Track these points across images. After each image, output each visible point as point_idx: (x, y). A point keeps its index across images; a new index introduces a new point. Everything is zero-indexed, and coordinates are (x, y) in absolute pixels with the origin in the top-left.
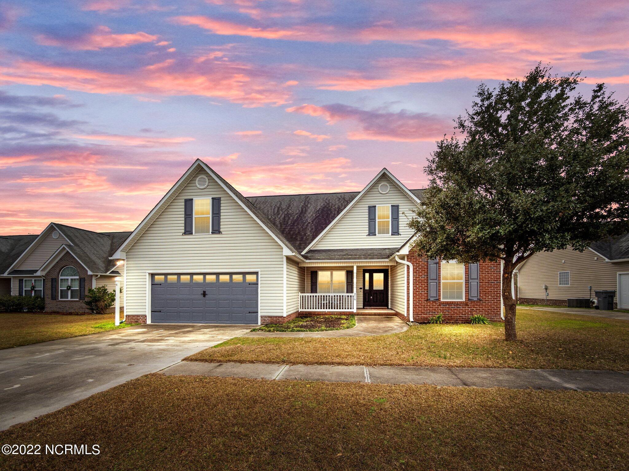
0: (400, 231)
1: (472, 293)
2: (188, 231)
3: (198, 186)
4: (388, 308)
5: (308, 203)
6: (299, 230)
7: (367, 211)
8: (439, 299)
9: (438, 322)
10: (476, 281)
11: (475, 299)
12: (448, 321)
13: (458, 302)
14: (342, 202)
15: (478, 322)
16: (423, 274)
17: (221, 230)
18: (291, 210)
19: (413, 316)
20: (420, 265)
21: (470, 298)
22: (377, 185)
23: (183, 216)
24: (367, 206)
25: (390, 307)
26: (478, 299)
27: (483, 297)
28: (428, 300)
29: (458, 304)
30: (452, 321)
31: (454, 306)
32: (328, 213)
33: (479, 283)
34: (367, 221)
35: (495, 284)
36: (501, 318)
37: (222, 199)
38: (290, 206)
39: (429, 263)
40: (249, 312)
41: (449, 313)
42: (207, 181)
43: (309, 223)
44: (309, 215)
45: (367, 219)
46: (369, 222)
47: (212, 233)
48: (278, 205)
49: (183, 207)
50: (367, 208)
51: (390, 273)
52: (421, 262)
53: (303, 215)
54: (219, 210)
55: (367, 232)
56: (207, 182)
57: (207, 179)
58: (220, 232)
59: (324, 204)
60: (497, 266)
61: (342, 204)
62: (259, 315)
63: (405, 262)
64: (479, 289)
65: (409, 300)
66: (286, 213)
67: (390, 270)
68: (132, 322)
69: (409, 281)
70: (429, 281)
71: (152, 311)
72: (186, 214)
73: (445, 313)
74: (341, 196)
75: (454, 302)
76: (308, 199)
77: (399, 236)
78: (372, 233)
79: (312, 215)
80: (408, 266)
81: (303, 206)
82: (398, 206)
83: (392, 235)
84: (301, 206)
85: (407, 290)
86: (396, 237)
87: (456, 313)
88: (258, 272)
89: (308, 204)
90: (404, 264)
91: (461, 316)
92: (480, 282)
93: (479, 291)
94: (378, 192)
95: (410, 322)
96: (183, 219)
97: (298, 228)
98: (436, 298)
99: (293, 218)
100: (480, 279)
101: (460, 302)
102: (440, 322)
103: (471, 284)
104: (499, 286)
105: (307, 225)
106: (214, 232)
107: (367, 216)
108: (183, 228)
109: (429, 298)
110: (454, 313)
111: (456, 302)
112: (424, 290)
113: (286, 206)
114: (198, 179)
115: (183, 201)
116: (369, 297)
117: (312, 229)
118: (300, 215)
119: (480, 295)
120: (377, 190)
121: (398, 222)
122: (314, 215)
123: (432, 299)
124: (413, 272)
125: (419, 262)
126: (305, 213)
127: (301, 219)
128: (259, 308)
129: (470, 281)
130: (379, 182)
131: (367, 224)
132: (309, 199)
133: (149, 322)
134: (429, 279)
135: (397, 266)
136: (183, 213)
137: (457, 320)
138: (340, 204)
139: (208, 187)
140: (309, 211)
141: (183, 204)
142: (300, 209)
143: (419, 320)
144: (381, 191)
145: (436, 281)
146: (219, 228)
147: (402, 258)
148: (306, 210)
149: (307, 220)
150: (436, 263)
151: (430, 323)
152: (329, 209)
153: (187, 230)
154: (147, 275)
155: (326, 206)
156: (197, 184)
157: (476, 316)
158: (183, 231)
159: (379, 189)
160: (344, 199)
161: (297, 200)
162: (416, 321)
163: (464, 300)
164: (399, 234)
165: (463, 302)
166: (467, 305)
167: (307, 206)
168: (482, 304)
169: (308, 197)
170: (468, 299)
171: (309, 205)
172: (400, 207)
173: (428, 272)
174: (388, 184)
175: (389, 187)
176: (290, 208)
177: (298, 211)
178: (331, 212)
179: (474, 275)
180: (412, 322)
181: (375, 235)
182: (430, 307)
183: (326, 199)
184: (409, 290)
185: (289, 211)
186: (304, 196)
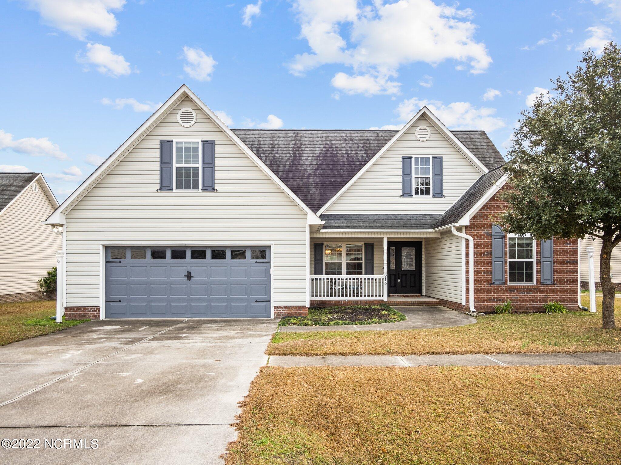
0: (444, 191)
1: (545, 275)
2: (165, 187)
3: (181, 122)
4: (422, 295)
5: (301, 143)
6: (298, 185)
7: (401, 163)
8: (505, 283)
9: (507, 311)
10: (550, 260)
11: (549, 282)
12: (516, 311)
13: (528, 286)
14: (350, 145)
15: (554, 311)
16: (485, 251)
17: (216, 186)
18: (277, 153)
19: (474, 305)
20: (482, 239)
21: (543, 281)
22: (414, 128)
23: (158, 164)
24: (401, 156)
25: (424, 294)
26: (552, 282)
27: (558, 280)
28: (491, 284)
29: (528, 289)
30: (521, 311)
31: (524, 291)
32: (334, 161)
33: (552, 263)
34: (401, 177)
35: (571, 264)
36: (579, 307)
37: (216, 142)
38: (274, 147)
39: (493, 237)
40: (256, 301)
41: (517, 300)
42: (195, 115)
43: (310, 174)
44: (308, 163)
45: (401, 174)
46: (403, 179)
47: (203, 190)
48: (256, 145)
49: (158, 151)
50: (401, 160)
51: (424, 247)
52: (483, 235)
53: (299, 162)
54: (213, 157)
55: (401, 191)
56: (195, 118)
57: (194, 112)
58: (214, 189)
59: (325, 147)
60: (574, 242)
61: (350, 147)
62: (273, 304)
63: (463, 235)
64: (553, 270)
65: (469, 284)
66: (271, 157)
67: (424, 244)
68: (75, 317)
69: (468, 260)
70: (494, 260)
71: (106, 301)
72: (162, 162)
73: (513, 300)
74: (346, 135)
75: (524, 286)
76: (298, 138)
77: (443, 198)
78: (406, 194)
79: (311, 163)
80: (467, 240)
81: (294, 148)
82: (441, 158)
83: (434, 196)
84: (291, 148)
85: (466, 271)
86: (438, 200)
87: (526, 300)
88: (270, 246)
89: (301, 145)
90: (461, 237)
91: (532, 304)
92: (554, 262)
93: (553, 272)
94: (414, 139)
95: (470, 312)
96: (158, 168)
97: (295, 181)
98: (502, 282)
99: (285, 166)
100: (554, 257)
101: (530, 286)
102: (509, 311)
103: (543, 263)
104: (576, 266)
105: (308, 177)
106: (204, 188)
107: (401, 170)
108: (158, 181)
109: (493, 281)
110: (523, 300)
111: (526, 286)
112: (487, 271)
113: (269, 146)
114: (180, 112)
115: (158, 142)
116: (396, 281)
117: (317, 184)
118: (293, 162)
119: (554, 278)
120: (413, 135)
121: (441, 179)
122: (314, 163)
123: (497, 283)
124: (474, 248)
125: (480, 235)
126: (300, 159)
127: (297, 168)
128: (272, 295)
129: (543, 260)
130: (416, 125)
131: (401, 181)
132: (301, 137)
133: (102, 317)
134: (493, 257)
135: (441, 238)
136: (158, 159)
137: (527, 309)
138: (348, 148)
139: (197, 125)
140: (305, 156)
141: (158, 146)
142: (291, 153)
143: (481, 310)
144: (419, 138)
145: (501, 260)
146: (213, 183)
147: (459, 229)
148: (300, 155)
149: (305, 170)
150: (502, 237)
151: (496, 313)
152: (334, 155)
153: (164, 185)
154: (101, 247)
155: (328, 151)
156: (179, 120)
157: (551, 303)
158: (158, 186)
159: (417, 134)
160: (351, 139)
161: (282, 137)
162: (477, 310)
163: (535, 283)
164: (442, 196)
165: (534, 286)
166: (539, 290)
167: (300, 148)
168: (556, 289)
169: (298, 134)
170: (539, 282)
171: (303, 148)
172: (444, 160)
173: (491, 248)
174: (428, 129)
175: (429, 132)
176: (276, 150)
177: (288, 156)
178: (339, 160)
179: (547, 253)
180: (473, 311)
181: (411, 196)
182: (495, 293)
183: (326, 139)
184: (469, 271)
185: (275, 156)
186: (291, 133)
